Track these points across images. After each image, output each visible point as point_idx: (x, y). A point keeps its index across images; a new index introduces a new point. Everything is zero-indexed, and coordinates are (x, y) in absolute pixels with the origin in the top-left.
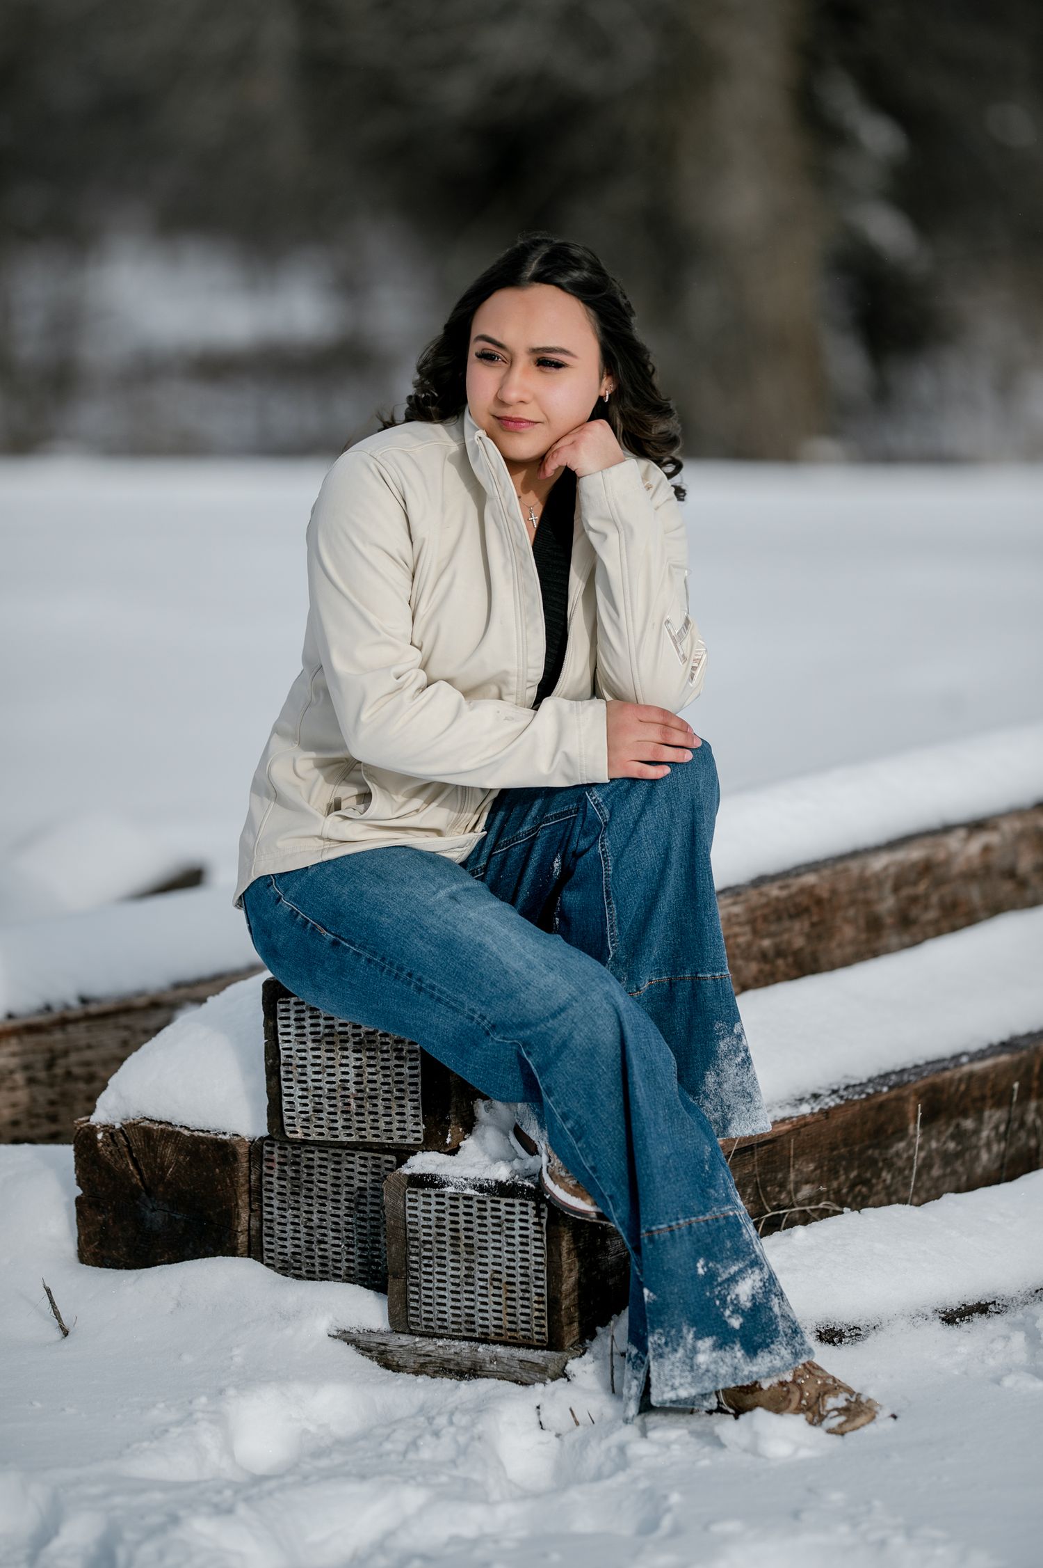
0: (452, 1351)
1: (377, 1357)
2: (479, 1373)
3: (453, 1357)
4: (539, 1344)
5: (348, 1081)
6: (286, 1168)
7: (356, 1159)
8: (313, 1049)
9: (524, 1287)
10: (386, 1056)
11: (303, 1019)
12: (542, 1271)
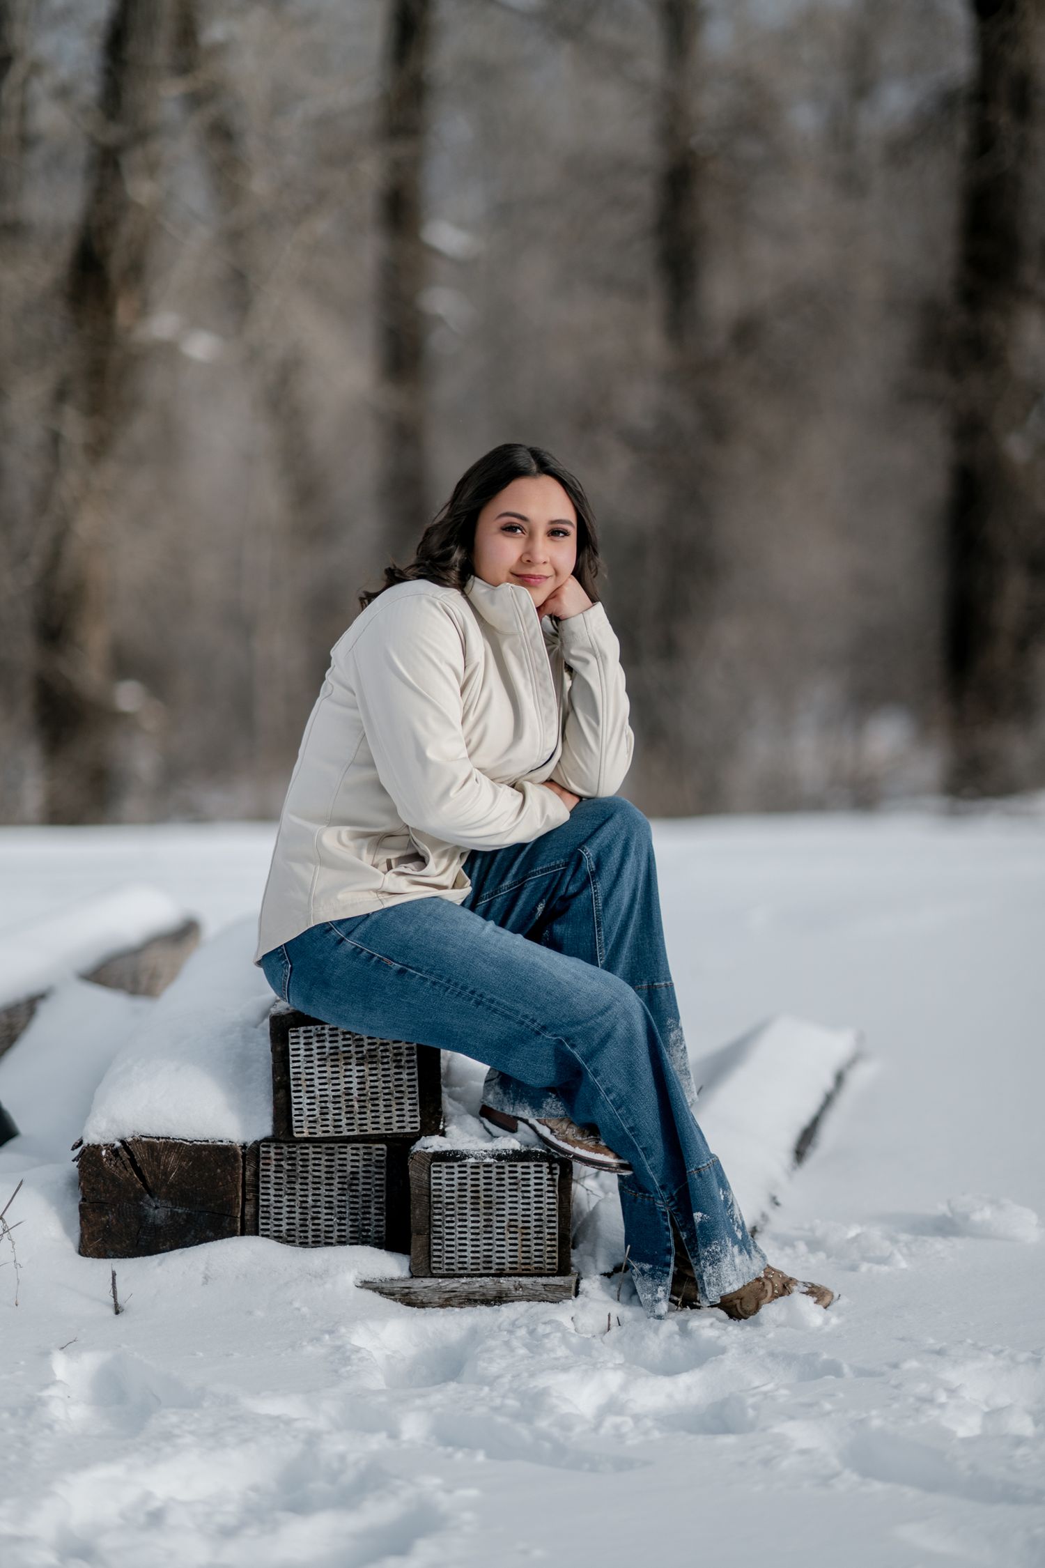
0: (477, 1285)
1: (400, 1299)
2: (505, 1299)
3: (478, 1290)
4: (549, 1272)
5: (351, 1088)
6: (282, 1163)
7: (349, 1150)
8: (319, 1066)
9: (538, 1229)
10: (386, 1066)
11: (311, 1044)
12: (554, 1216)
